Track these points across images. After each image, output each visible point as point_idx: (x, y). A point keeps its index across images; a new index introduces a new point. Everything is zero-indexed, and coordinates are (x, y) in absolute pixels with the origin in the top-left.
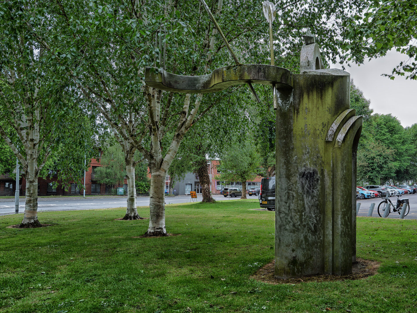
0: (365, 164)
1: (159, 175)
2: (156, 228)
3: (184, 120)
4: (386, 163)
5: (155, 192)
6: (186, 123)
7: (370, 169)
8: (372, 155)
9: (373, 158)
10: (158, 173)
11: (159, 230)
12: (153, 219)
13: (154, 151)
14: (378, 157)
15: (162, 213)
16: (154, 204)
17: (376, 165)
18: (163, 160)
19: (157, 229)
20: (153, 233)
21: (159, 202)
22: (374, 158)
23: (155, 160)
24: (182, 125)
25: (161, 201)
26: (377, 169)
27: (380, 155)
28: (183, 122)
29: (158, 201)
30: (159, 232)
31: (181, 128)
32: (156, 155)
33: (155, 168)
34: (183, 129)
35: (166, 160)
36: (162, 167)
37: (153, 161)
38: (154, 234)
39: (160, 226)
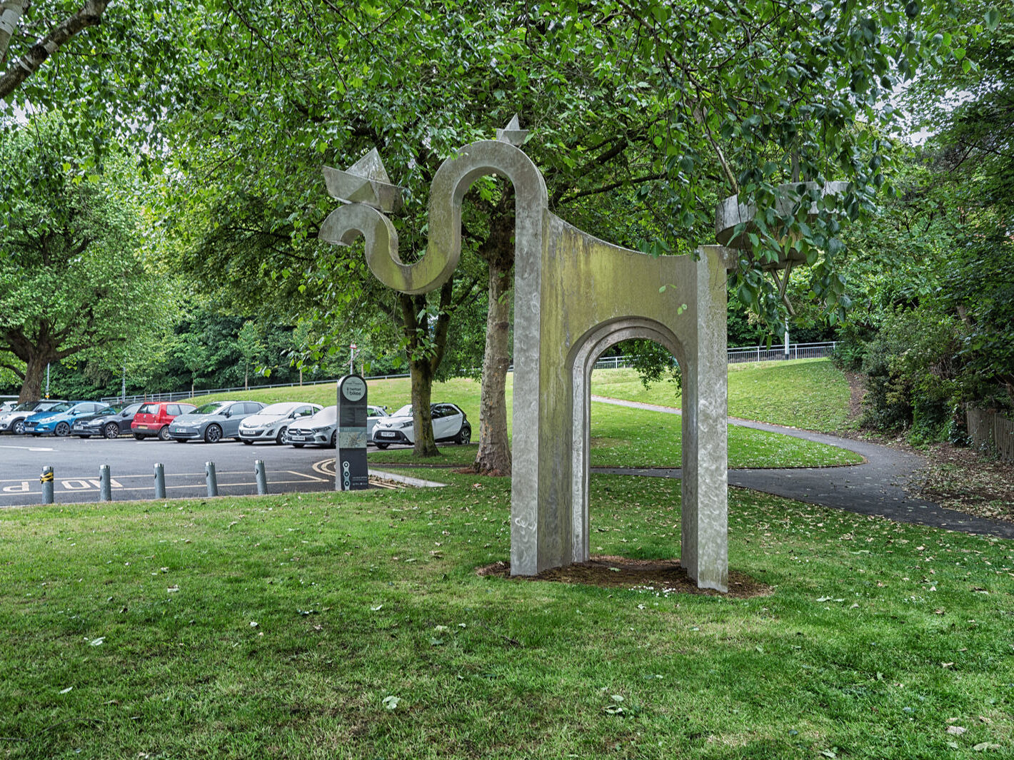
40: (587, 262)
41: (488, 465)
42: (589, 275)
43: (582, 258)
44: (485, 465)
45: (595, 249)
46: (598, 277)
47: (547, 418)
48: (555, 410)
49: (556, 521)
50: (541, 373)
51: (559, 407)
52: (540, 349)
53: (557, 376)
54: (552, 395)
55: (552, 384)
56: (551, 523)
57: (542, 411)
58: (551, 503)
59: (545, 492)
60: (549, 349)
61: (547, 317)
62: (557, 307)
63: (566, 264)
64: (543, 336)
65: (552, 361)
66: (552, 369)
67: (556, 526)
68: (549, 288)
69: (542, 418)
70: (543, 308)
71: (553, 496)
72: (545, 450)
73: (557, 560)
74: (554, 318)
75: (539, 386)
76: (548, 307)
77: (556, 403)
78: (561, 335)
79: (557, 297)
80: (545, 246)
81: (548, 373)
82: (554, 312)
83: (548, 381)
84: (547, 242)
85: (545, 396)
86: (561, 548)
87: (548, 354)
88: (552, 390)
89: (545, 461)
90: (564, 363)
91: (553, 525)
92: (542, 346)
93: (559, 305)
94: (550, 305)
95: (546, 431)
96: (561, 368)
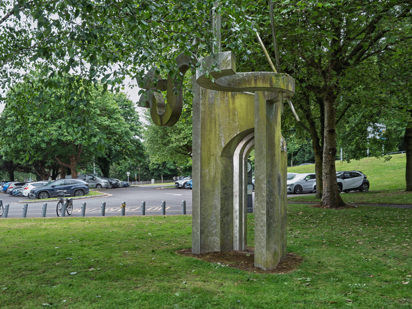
40: (233, 103)
41: (326, 203)
42: (234, 109)
43: (231, 102)
44: (324, 202)
45: (238, 96)
46: (239, 110)
47: (209, 181)
48: (215, 177)
49: (216, 230)
50: (203, 160)
51: (217, 176)
52: (201, 148)
53: (216, 160)
54: (212, 170)
55: (212, 165)
56: (212, 231)
57: (204, 177)
58: (212, 221)
59: (208, 216)
60: (209, 148)
61: (208, 133)
62: (215, 127)
63: (222, 105)
64: (204, 142)
65: (212, 153)
66: (212, 157)
67: (216, 232)
68: (209, 118)
69: (204, 181)
70: (204, 129)
71: (214, 218)
72: (207, 196)
73: (217, 248)
74: (213, 133)
75: (201, 166)
76: (209, 128)
77: (215, 173)
78: (218, 140)
79: (215, 122)
80: (205, 99)
81: (209, 159)
82: (213, 130)
83: (209, 163)
84: (207, 97)
85: (207, 171)
86: (219, 243)
87: (209, 150)
88: (212, 167)
89: (207, 202)
90: (220, 154)
91: (214, 232)
92: (203, 147)
93: (217, 126)
94: (211, 127)
95: (208, 187)
96: (219, 157)
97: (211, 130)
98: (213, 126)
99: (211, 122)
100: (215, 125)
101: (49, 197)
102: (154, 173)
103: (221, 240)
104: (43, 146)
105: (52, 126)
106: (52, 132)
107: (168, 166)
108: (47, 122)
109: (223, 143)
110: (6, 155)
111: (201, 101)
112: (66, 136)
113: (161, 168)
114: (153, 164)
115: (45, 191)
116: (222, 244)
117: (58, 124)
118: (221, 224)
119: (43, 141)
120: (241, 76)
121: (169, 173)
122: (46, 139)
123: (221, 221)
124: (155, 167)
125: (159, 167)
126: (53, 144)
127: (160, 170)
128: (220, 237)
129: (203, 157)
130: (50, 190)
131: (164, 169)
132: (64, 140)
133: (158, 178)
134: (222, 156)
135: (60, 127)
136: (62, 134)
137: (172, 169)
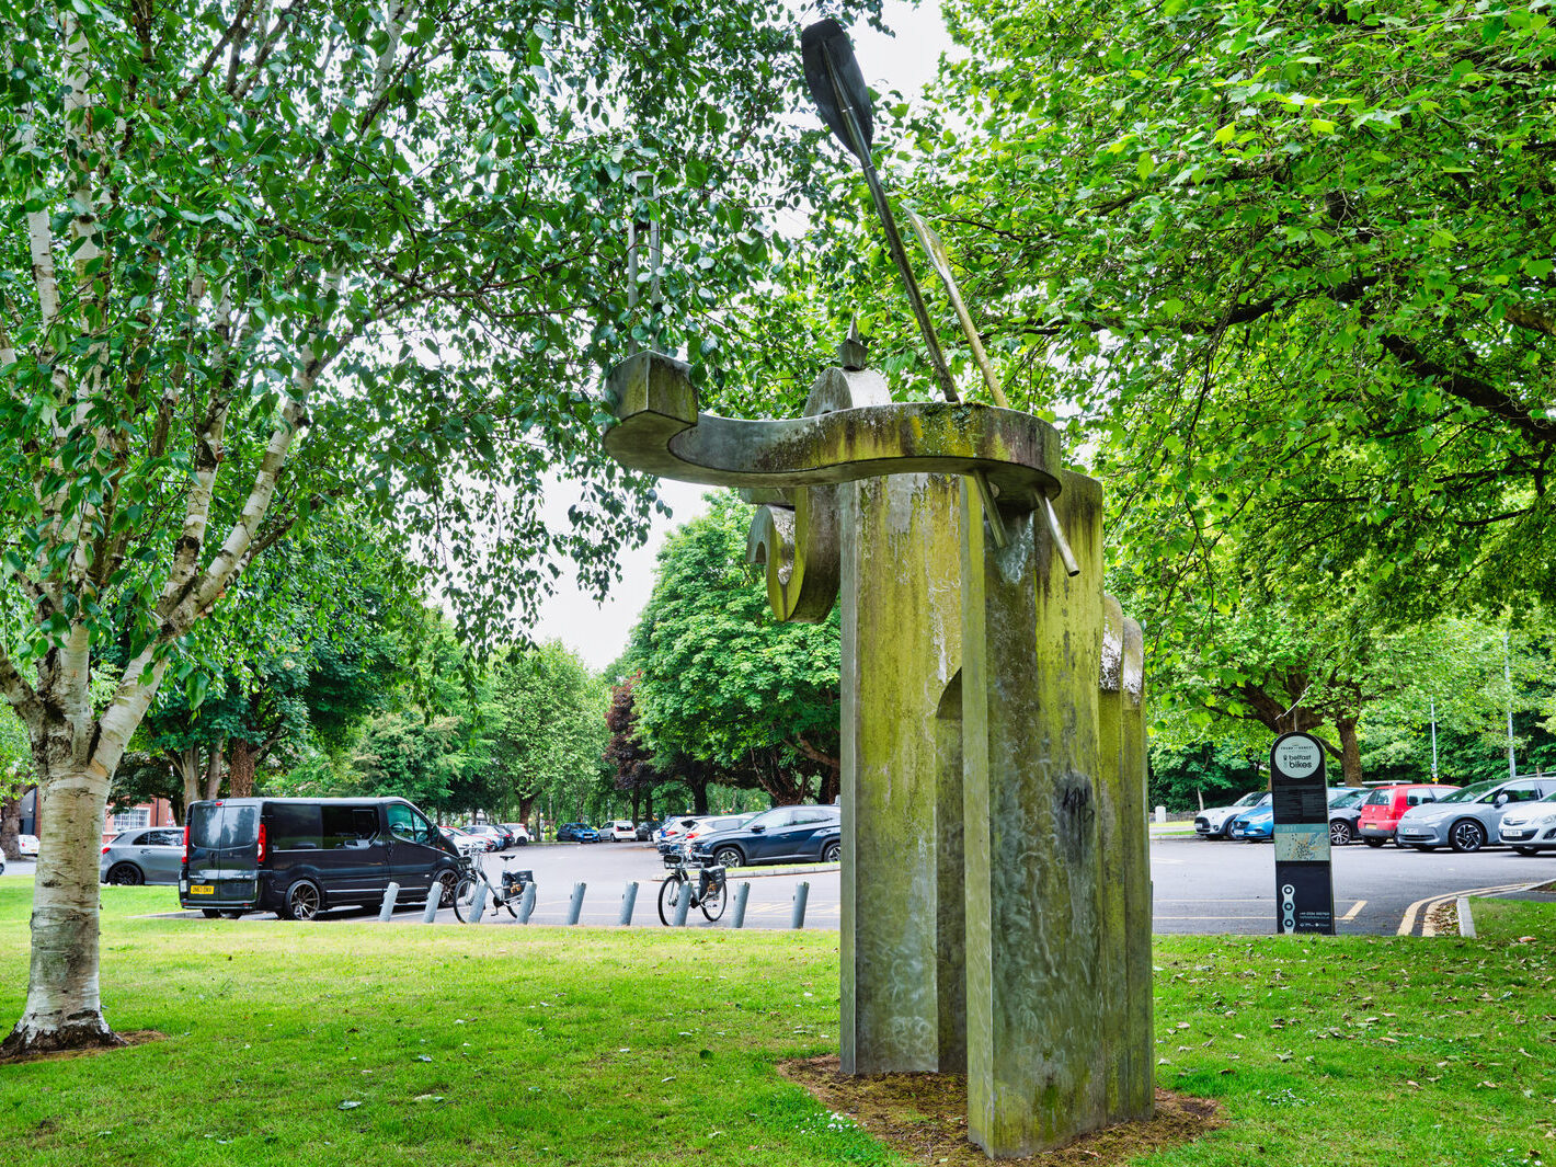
0: (370, 757)
1: (85, 791)
2: (66, 1014)
3: (191, 571)
4: (431, 755)
5: (69, 862)
6: (204, 586)
7: (382, 774)
8: (394, 731)
9: (395, 741)
10: (78, 782)
11: (83, 1022)
12: (53, 978)
13: (64, 691)
14: (410, 738)
15: (92, 948)
16: (61, 912)
17: (403, 761)
18: (98, 729)
19: (72, 1017)
20: (54, 1035)
21: (82, 904)
22: (400, 739)
23: (71, 728)
24: (185, 591)
25: (87, 897)
26: (407, 774)
27: (416, 733)
28: (186, 579)
29: (77, 897)
30: (84, 1028)
31: (180, 601)
32: (75, 706)
33: (70, 762)
34: (188, 606)
35: (114, 728)
36: (97, 755)
37: (63, 733)
38: (58, 1041)
39: (87, 1006)
47: (894, 808)
48: (914, 793)
49: (922, 991)
50: (869, 732)
51: (923, 788)
52: (860, 689)
53: (918, 732)
54: (906, 768)
55: (905, 748)
56: (907, 992)
57: (873, 794)
58: (906, 958)
59: (890, 935)
60: (894, 688)
61: (889, 636)
62: (916, 615)
63: (937, 537)
64: (872, 669)
65: (903, 708)
66: (904, 722)
67: (921, 999)
68: (891, 585)
69: (872, 808)
70: (872, 623)
71: (911, 945)
72: (884, 863)
73: (925, 1060)
74: (909, 635)
75: (858, 755)
76: (890, 618)
77: (917, 781)
78: (928, 661)
79: (915, 597)
80: (877, 518)
81: (892, 729)
82: (908, 624)
83: (892, 744)
84: (883, 511)
85: (884, 770)
86: (935, 1038)
87: (892, 697)
88: (905, 758)
89: (885, 883)
90: (934, 711)
91: (915, 996)
92: (867, 685)
93: (922, 610)
94: (897, 614)
95: (889, 830)
96: (928, 719)
97: (899, 625)
98: (908, 610)
99: (898, 596)
100: (915, 608)
101: (744, 864)
102: (1169, 785)
103: (941, 1027)
104: (754, 702)
105: (781, 642)
106: (777, 660)
107: (1221, 758)
108: (765, 629)
109: (943, 668)
110: (655, 735)
111: (858, 528)
112: (820, 669)
113: (1194, 767)
114: (1166, 752)
115: (732, 845)
116: (948, 1044)
117: (797, 633)
118: (941, 968)
119: (752, 688)
120: (806, 430)
121: (1226, 784)
122: (761, 681)
123: (939, 956)
124: (1172, 764)
125: (1186, 765)
126: (783, 696)
127: (1193, 775)
128: (936, 1019)
129: (869, 723)
130: (747, 841)
131: (1208, 769)
132: (815, 682)
133: (1186, 802)
134: (940, 716)
135: (802, 644)
136: (810, 665)
137: (1238, 771)
